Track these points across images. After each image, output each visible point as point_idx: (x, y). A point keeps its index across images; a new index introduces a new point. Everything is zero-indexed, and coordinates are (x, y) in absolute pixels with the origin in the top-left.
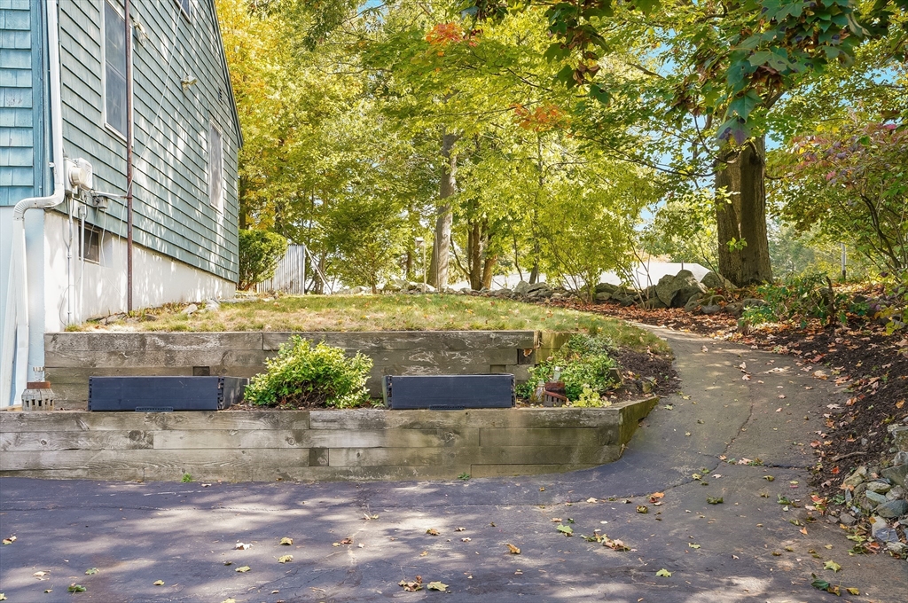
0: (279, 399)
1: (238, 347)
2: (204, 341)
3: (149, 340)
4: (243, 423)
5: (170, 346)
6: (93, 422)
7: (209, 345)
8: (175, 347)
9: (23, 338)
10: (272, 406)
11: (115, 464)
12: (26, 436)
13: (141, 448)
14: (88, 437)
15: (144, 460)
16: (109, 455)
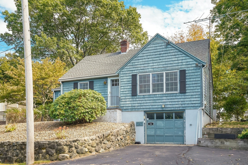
0: (244, 138)
1: (234, 130)
2: (228, 129)
3: (218, 129)
4: (239, 141)
5: (222, 130)
6: (215, 140)
7: (229, 130)
8: (223, 130)
9: (199, 128)
10: (243, 139)
11: (219, 146)
12: (206, 141)
13: (223, 144)
14: (215, 142)
15: (223, 146)
16: (218, 145)
